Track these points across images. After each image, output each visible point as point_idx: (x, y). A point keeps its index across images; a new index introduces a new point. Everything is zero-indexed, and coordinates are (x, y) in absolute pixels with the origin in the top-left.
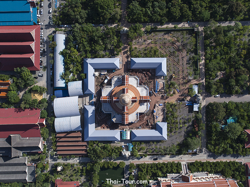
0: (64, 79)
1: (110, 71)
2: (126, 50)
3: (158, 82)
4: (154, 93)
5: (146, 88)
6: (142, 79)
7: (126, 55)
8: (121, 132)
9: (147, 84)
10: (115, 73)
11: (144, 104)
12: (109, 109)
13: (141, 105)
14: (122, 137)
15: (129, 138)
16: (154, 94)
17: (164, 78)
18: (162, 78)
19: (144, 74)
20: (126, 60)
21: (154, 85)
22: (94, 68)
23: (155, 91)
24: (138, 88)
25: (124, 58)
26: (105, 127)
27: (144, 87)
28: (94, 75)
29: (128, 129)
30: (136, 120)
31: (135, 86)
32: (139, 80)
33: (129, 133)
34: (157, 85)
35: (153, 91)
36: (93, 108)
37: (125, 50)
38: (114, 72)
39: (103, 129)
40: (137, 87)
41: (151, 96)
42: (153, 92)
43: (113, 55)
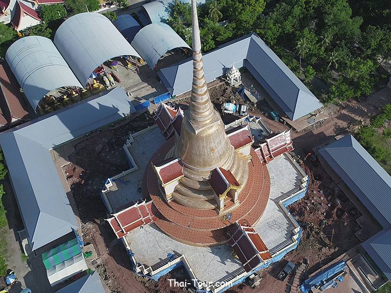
3: (348, 271)
4: (296, 281)
5: (293, 234)
8: (72, 236)
9: (308, 237)
10: (270, 121)
11: (229, 262)
12: (144, 153)
14: (52, 251)
15: (54, 278)
16: (291, 282)
20: (329, 132)
21: (325, 262)
22: (245, 60)
23: (302, 281)
25: (330, 124)
27: (291, 224)
29: (99, 262)
30: (146, 267)
32: (300, 194)
34: (330, 274)
35: (299, 272)
36: (125, 110)
38: (272, 119)
39: (65, 175)
40: (276, 201)
42: (293, 274)
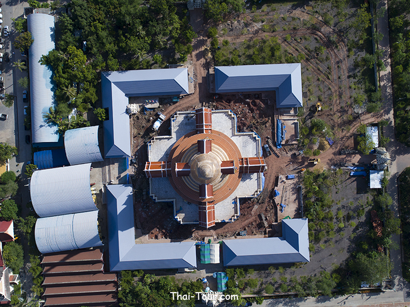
0: (55, 124)
1: (166, 101)
2: (203, 49)
3: (283, 121)
4: (274, 148)
5: (255, 138)
6: (245, 116)
7: (203, 61)
8: (197, 246)
9: (257, 129)
10: (177, 104)
11: (252, 176)
12: (166, 192)
13: (243, 180)
14: (202, 258)
15: (216, 260)
16: (273, 151)
17: (295, 112)
18: (292, 112)
19: (249, 106)
20: (203, 73)
21: (273, 129)
22: (126, 95)
23: (275, 145)
24: (234, 139)
25: (198, 69)
26: (159, 236)
27: (249, 135)
28: (128, 111)
29: (215, 237)
30: (234, 216)
31: (228, 133)
32: (236, 120)
33: (216, 248)
34: (280, 131)
35: (271, 145)
36: (129, 190)
37: (200, 50)
38: (177, 102)
39: (154, 239)
40: (234, 135)
41: (267, 156)
42: (270, 147)
43: (171, 61)
